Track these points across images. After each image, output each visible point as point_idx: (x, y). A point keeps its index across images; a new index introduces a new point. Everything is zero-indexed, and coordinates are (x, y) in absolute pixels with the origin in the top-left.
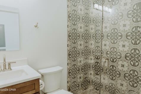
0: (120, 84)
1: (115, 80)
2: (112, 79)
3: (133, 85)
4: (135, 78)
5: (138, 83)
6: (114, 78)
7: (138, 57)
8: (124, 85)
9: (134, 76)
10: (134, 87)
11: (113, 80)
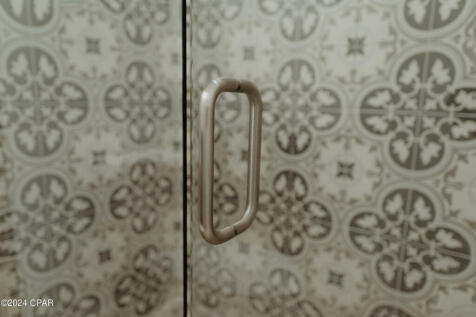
0: (325, 277)
1: (299, 251)
2: (285, 250)
3: (400, 276)
4: (413, 236)
5: (432, 268)
6: (295, 244)
7: (439, 109)
8: (346, 282)
9: (410, 228)
10: (404, 288)
11: (291, 253)
